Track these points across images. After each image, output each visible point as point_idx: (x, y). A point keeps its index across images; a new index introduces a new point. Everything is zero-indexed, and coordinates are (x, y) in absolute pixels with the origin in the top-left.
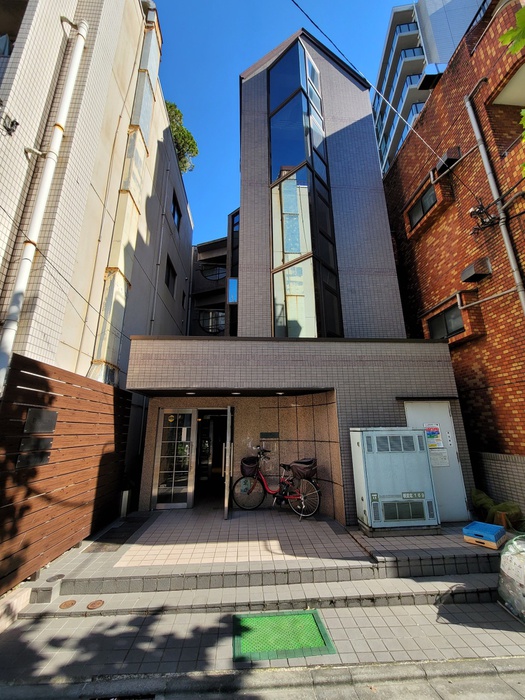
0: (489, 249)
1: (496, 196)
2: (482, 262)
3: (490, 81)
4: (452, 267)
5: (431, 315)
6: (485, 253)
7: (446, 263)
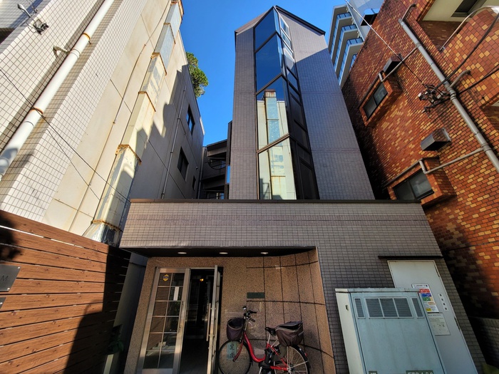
0: (443, 122)
1: (442, 79)
2: (439, 132)
3: (418, 5)
4: (409, 142)
5: (396, 183)
6: (440, 125)
7: (403, 140)
